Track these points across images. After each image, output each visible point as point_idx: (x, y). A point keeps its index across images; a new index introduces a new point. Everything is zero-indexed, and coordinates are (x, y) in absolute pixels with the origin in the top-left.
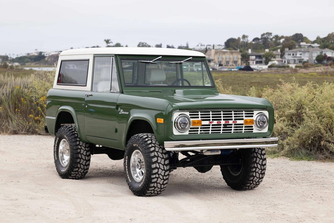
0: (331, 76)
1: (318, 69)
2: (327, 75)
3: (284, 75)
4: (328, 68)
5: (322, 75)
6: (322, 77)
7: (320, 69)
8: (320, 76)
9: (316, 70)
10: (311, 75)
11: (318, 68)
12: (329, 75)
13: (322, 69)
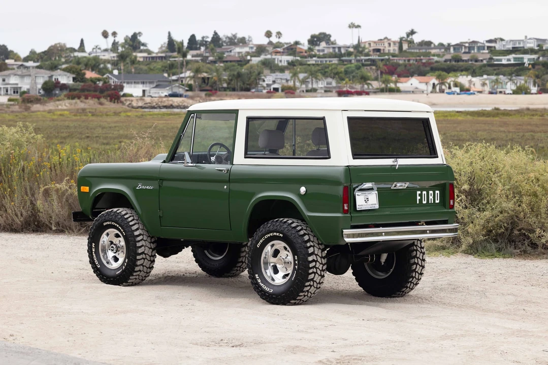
0: (93, 115)
1: (60, 105)
2: (85, 115)
3: (17, 116)
4: (76, 103)
5: (78, 114)
6: (79, 117)
7: (64, 104)
8: (75, 115)
9: (57, 106)
10: (61, 115)
11: (60, 102)
12: (90, 114)
13: (67, 104)
